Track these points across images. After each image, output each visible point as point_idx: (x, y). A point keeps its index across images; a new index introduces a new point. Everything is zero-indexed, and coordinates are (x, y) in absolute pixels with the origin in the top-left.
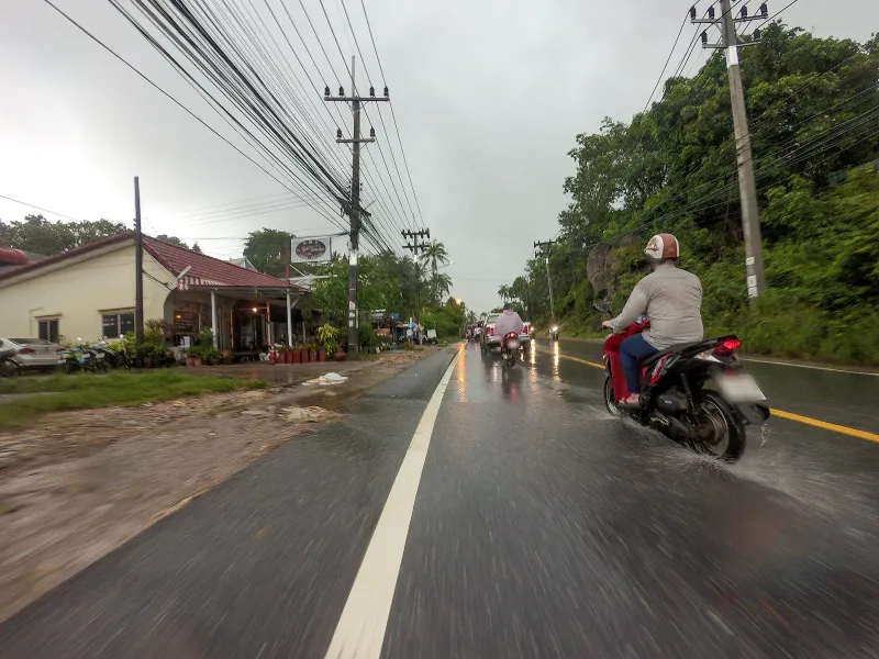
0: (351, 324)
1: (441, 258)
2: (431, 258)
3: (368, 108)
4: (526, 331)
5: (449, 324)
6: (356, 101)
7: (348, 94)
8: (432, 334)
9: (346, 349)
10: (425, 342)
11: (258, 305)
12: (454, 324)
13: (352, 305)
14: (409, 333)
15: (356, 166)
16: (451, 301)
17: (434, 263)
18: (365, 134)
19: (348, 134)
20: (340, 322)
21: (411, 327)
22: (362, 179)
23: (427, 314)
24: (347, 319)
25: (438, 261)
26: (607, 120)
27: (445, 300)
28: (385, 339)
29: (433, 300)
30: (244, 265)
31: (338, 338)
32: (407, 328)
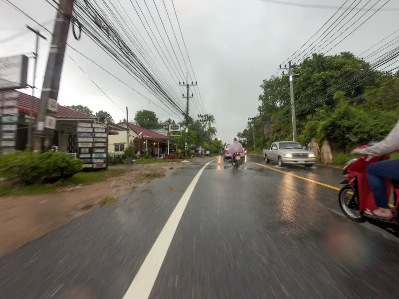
0: (186, 149)
1: (212, 121)
2: (208, 121)
3: (191, 88)
4: (243, 152)
5: (215, 149)
6: (188, 86)
7: (186, 84)
8: (208, 152)
9: (184, 155)
10: (205, 155)
11: (155, 142)
12: (217, 149)
13: (186, 144)
14: (200, 152)
15: (188, 104)
16: (216, 139)
17: (209, 124)
18: (190, 95)
19: (185, 95)
20: (183, 148)
21: (200, 149)
22: (189, 108)
23: (206, 145)
24: (185, 148)
25: (211, 123)
26: (273, 76)
27: (213, 139)
28: (193, 154)
29: (209, 139)
30: (135, 125)
31: (182, 153)
32: (199, 150)
